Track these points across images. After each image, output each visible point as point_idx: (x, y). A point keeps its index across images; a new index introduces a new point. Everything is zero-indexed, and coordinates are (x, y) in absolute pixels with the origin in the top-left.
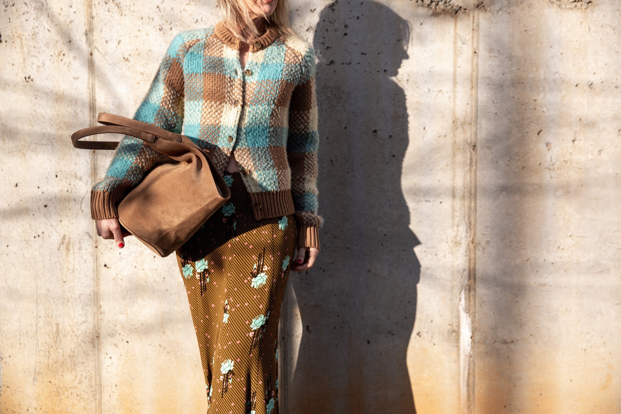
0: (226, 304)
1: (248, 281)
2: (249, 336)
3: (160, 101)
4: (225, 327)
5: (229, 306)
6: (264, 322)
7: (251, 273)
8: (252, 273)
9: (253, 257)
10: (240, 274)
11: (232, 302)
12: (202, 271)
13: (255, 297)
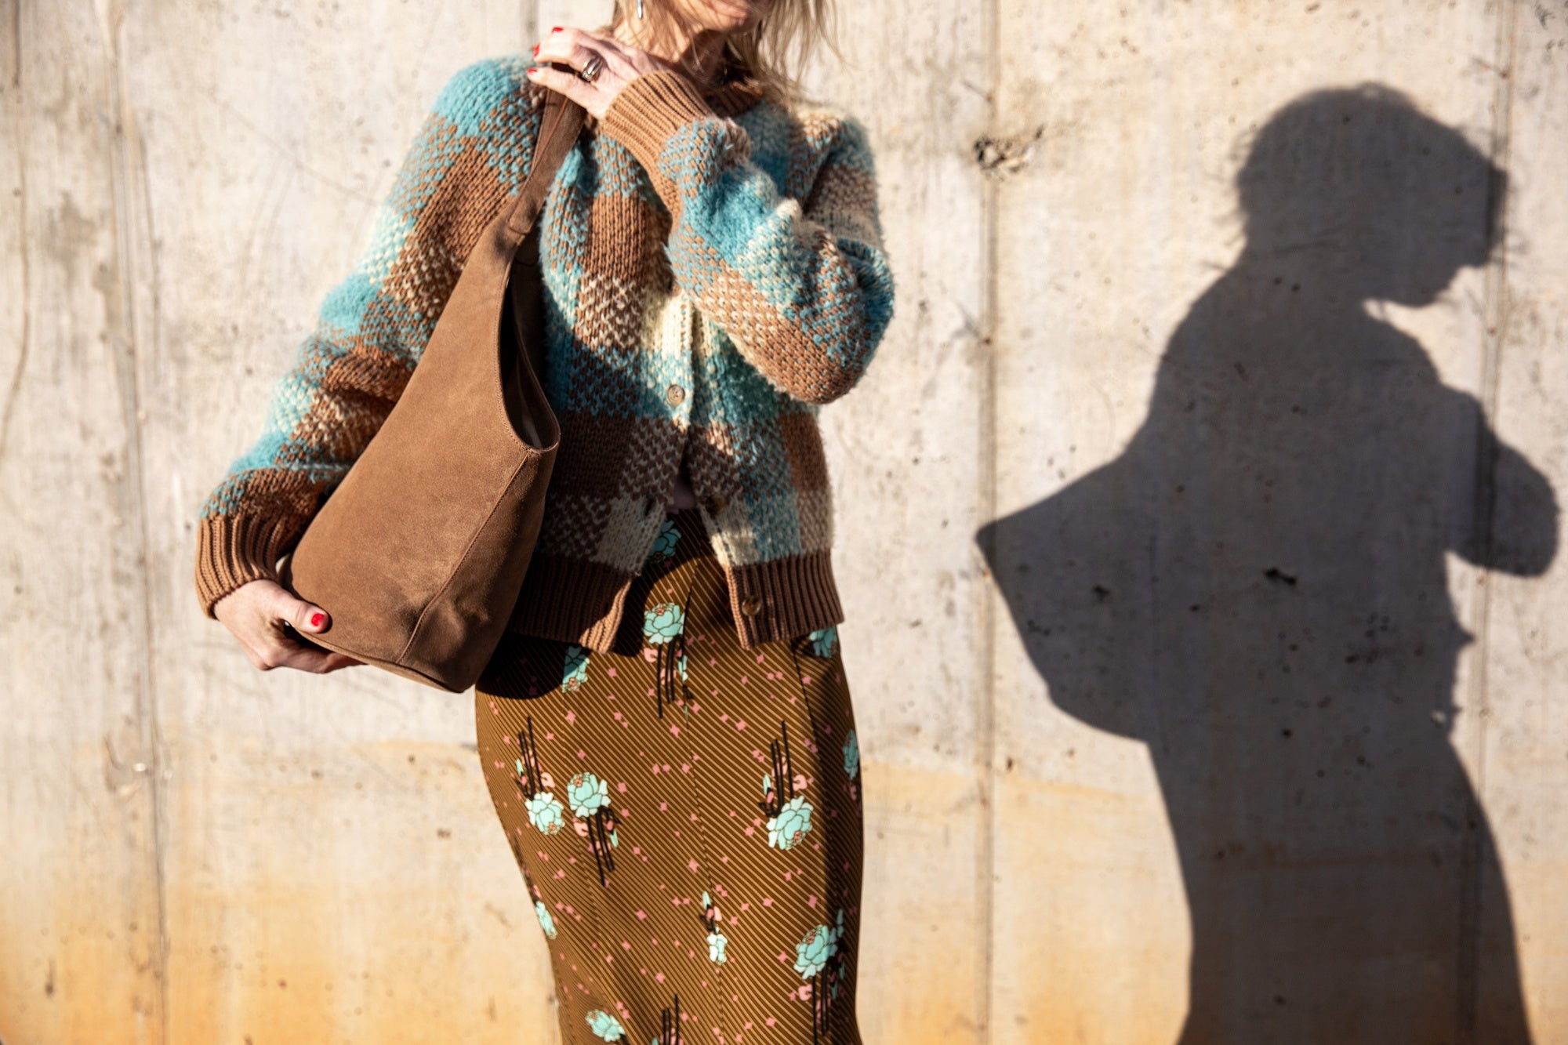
0: (708, 907)
1: (756, 829)
2: (798, 998)
3: (382, 277)
4: (720, 975)
5: (716, 909)
6: (835, 948)
7: (760, 805)
8: (762, 805)
9: (755, 754)
10: (728, 813)
11: (726, 898)
12: (594, 812)
13: (788, 876)
